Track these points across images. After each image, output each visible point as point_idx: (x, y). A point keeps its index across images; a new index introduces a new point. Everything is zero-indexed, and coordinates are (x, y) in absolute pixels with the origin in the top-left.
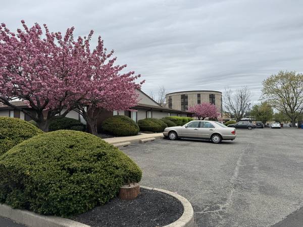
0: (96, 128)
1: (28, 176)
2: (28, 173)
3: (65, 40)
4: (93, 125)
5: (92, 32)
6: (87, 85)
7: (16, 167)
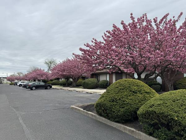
0: (173, 87)
1: (177, 121)
2: (176, 119)
3: (160, 22)
4: (170, 85)
5: (181, 14)
6: (181, 54)
7: (166, 114)
